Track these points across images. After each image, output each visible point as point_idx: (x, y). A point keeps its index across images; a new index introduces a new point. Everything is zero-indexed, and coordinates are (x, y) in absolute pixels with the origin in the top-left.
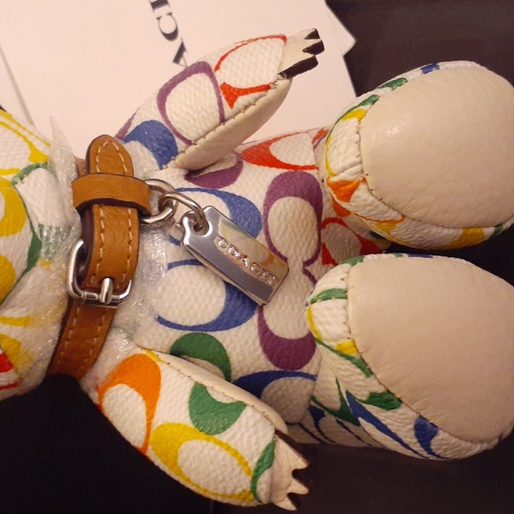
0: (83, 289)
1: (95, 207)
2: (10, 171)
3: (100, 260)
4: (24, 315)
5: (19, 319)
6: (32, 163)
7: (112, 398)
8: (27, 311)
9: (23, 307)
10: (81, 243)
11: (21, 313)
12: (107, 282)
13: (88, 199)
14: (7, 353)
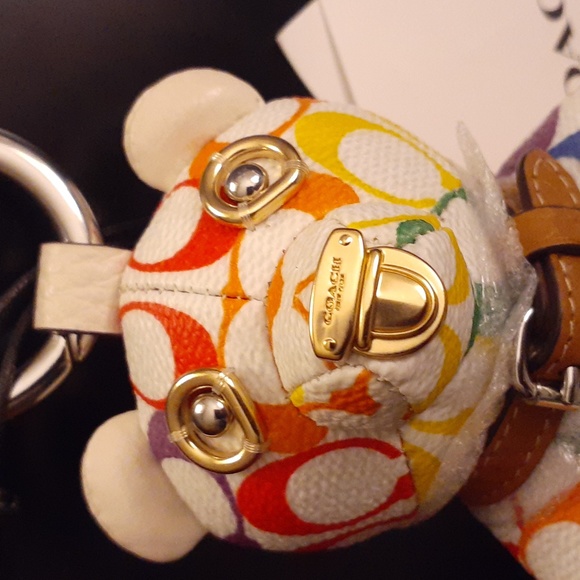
0: (535, 381)
1: (553, 258)
2: (426, 202)
3: (570, 339)
4: (446, 417)
5: (439, 424)
6: (447, 191)
7: (548, 541)
8: (449, 413)
9: (446, 406)
10: (530, 312)
11: (443, 416)
12: (571, 371)
13: (544, 246)
14: (413, 473)
